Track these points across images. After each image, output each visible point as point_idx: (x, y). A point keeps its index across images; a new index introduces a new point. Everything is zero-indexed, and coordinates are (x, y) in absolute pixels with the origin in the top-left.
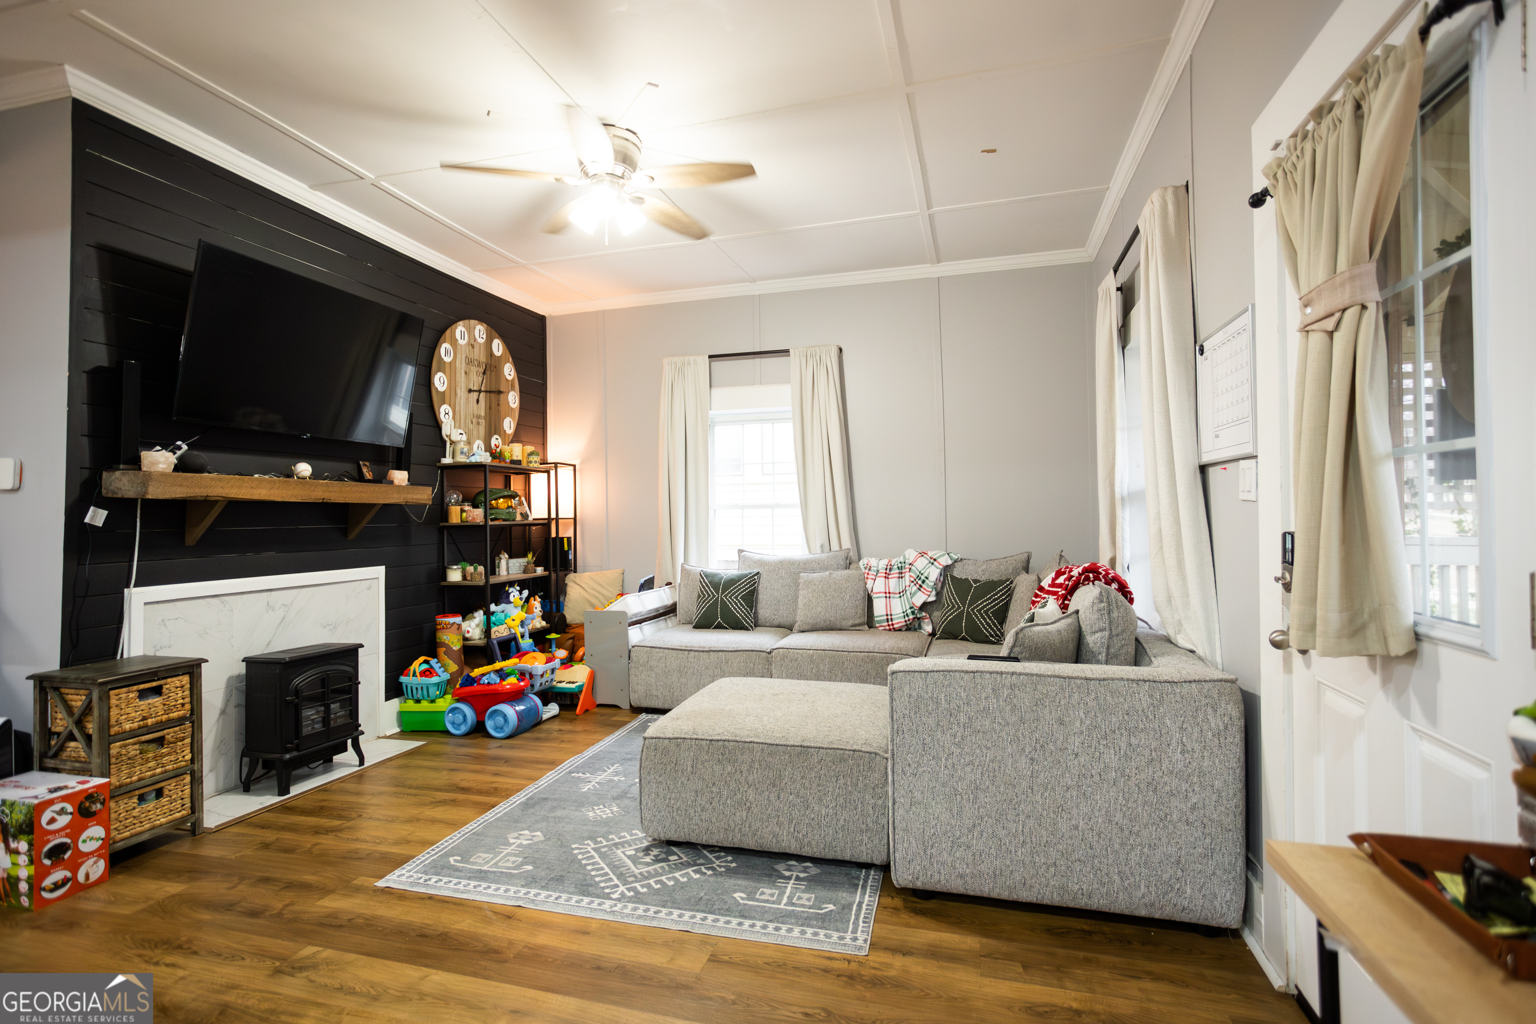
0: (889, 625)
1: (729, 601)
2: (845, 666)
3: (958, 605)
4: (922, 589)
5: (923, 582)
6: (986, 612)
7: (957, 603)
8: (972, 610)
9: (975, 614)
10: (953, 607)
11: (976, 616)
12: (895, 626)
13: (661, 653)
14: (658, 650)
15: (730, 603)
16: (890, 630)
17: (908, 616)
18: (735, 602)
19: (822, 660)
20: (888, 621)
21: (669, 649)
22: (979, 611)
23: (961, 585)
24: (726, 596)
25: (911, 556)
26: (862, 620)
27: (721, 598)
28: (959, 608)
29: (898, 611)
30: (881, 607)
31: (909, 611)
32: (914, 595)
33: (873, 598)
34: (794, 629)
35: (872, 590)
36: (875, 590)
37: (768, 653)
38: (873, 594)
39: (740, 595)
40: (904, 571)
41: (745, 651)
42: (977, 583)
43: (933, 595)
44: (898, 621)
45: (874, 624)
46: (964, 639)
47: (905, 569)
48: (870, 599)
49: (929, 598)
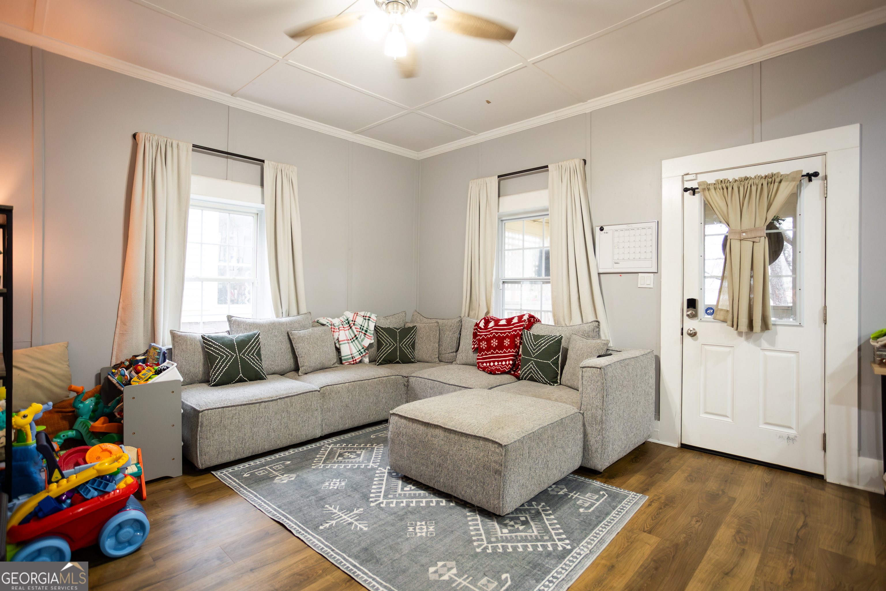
0: (353, 361)
1: (247, 358)
2: (368, 390)
3: (393, 343)
4: (366, 336)
5: (366, 331)
6: (408, 345)
7: (392, 342)
8: (401, 345)
9: (403, 347)
10: (390, 345)
11: (404, 348)
12: (357, 361)
13: (233, 410)
14: (230, 408)
15: (249, 359)
16: (354, 364)
17: (362, 353)
18: (252, 358)
19: (355, 389)
20: (353, 358)
21: (241, 405)
22: (405, 345)
23: (390, 331)
24: (243, 354)
25: (350, 315)
26: (335, 360)
27: (240, 356)
28: (394, 345)
29: (355, 351)
30: (345, 351)
31: (362, 350)
32: (362, 341)
33: (340, 345)
34: (300, 373)
35: (338, 339)
36: (340, 340)
37: (319, 391)
38: (339, 342)
39: (254, 352)
40: (350, 326)
41: (303, 393)
42: (398, 329)
43: (374, 339)
44: (358, 358)
45: (343, 362)
46: (398, 363)
47: (350, 324)
48: (338, 345)
49: (372, 341)
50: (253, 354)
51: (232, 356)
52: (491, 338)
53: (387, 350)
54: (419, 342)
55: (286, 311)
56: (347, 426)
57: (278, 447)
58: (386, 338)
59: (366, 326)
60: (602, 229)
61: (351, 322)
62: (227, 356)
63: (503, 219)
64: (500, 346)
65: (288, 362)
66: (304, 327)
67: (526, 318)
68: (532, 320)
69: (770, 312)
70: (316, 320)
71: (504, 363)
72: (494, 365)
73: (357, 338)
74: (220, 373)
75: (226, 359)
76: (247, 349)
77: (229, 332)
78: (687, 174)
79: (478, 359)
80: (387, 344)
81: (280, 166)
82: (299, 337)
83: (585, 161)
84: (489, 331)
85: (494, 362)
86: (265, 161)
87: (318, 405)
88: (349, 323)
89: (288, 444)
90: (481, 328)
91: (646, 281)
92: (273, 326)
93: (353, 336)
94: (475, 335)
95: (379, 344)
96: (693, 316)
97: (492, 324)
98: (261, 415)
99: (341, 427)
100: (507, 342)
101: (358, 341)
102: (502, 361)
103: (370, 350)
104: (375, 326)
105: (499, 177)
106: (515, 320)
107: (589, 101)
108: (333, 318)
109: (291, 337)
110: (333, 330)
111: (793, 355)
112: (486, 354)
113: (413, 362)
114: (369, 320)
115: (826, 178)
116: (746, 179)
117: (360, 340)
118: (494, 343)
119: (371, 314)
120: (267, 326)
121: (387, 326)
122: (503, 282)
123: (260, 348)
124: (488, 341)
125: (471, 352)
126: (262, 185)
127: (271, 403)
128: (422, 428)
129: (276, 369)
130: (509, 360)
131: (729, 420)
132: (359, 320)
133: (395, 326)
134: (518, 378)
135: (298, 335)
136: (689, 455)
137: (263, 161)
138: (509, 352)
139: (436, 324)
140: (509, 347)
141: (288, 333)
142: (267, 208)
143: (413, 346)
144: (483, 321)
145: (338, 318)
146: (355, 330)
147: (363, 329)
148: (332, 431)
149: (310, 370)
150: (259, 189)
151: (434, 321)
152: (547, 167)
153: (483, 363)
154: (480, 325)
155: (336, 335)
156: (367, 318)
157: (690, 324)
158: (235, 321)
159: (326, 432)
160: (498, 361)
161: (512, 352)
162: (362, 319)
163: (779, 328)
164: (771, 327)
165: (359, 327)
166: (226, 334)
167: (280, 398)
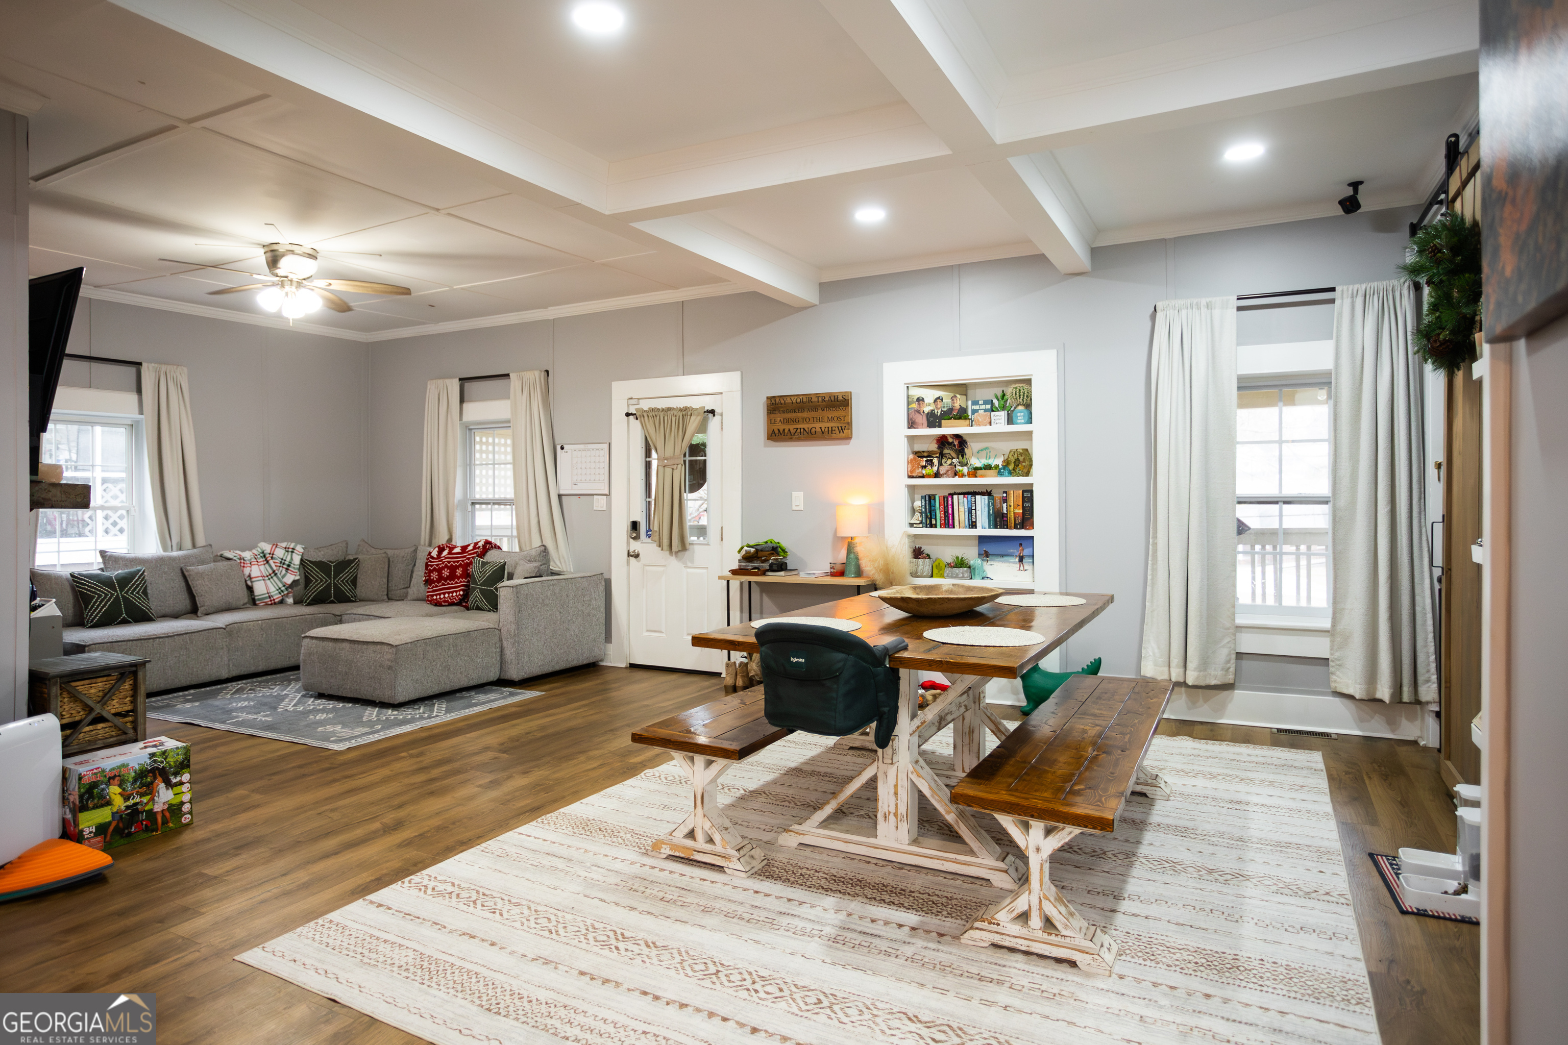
0: (271, 601)
3: (326, 579)
4: (289, 571)
5: (289, 566)
6: (347, 581)
8: (338, 581)
9: (340, 583)
10: (322, 581)
11: (341, 585)
12: (276, 601)
14: (120, 643)
15: (133, 598)
16: (271, 604)
17: (283, 592)
18: (137, 597)
20: (270, 598)
21: (132, 640)
22: (342, 581)
23: (322, 566)
24: (127, 593)
25: (267, 547)
26: (246, 600)
27: (122, 596)
28: (327, 581)
29: (273, 590)
30: (260, 588)
31: (283, 588)
32: (284, 576)
33: (252, 582)
34: (199, 614)
35: (249, 576)
36: (252, 576)
37: (224, 629)
38: (251, 578)
39: (139, 590)
40: (266, 560)
41: (205, 630)
42: (332, 563)
43: (300, 575)
44: (277, 597)
45: (257, 602)
46: (332, 602)
47: (266, 558)
48: (249, 583)
49: (297, 578)
50: (138, 593)
51: (112, 595)
52: (443, 568)
53: (318, 587)
54: (362, 577)
55: (177, 544)
56: (261, 668)
57: (176, 686)
58: (316, 572)
59: (288, 559)
60: (562, 448)
61: (268, 555)
62: (106, 595)
63: (471, 427)
64: (452, 576)
65: (183, 602)
66: (203, 562)
67: (480, 544)
68: (488, 546)
69: (687, 531)
70: (219, 554)
71: (454, 594)
72: (444, 597)
73: (276, 574)
74: (98, 613)
75: (105, 598)
76: (131, 587)
77: (102, 570)
78: (631, 398)
79: (428, 592)
80: (317, 580)
81: (164, 368)
82: (197, 573)
83: (547, 372)
84: (441, 561)
85: (444, 594)
86: (143, 364)
87: (224, 644)
88: (264, 556)
89: (188, 683)
90: (432, 558)
91: (600, 503)
92: (159, 562)
93: (271, 572)
94: (427, 565)
95: (307, 581)
96: (637, 538)
97: (445, 553)
98: (155, 651)
99: (252, 669)
100: (459, 572)
101: (278, 578)
102: (452, 592)
103: (295, 589)
104: (302, 560)
105: (460, 379)
106: (470, 548)
107: (550, 308)
108: (243, 551)
109: (186, 574)
110: (242, 565)
111: (705, 571)
112: (436, 586)
113: (353, 601)
114: (292, 552)
115: (721, 415)
116: (669, 409)
117: (280, 576)
118: (446, 573)
119: (296, 546)
120: (154, 562)
121: (319, 559)
122: (472, 503)
123: (146, 587)
124: (440, 571)
125: (422, 585)
126: (139, 391)
127: (166, 639)
128: (331, 644)
129: (167, 610)
130: (459, 591)
131: (664, 635)
132: (279, 553)
133: (331, 560)
134: (468, 608)
135: (196, 571)
136: (640, 674)
137: (140, 364)
138: (461, 582)
139: (384, 555)
140: (461, 576)
141: (182, 570)
142: (147, 421)
143: (354, 582)
144: (437, 549)
145: (250, 550)
146: (273, 565)
147: (284, 564)
148: (242, 673)
149: (213, 610)
150: (134, 397)
151: (383, 551)
152: (508, 375)
153: (432, 596)
154: (432, 554)
155: (247, 571)
156: (290, 550)
157: (635, 546)
158: (111, 556)
159: (235, 673)
160: (449, 593)
161: (463, 581)
162: (283, 551)
163: (696, 547)
164: (687, 546)
165: (278, 561)
166: (99, 572)
167: (178, 635)
